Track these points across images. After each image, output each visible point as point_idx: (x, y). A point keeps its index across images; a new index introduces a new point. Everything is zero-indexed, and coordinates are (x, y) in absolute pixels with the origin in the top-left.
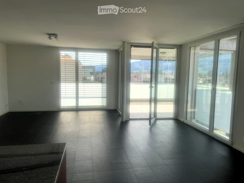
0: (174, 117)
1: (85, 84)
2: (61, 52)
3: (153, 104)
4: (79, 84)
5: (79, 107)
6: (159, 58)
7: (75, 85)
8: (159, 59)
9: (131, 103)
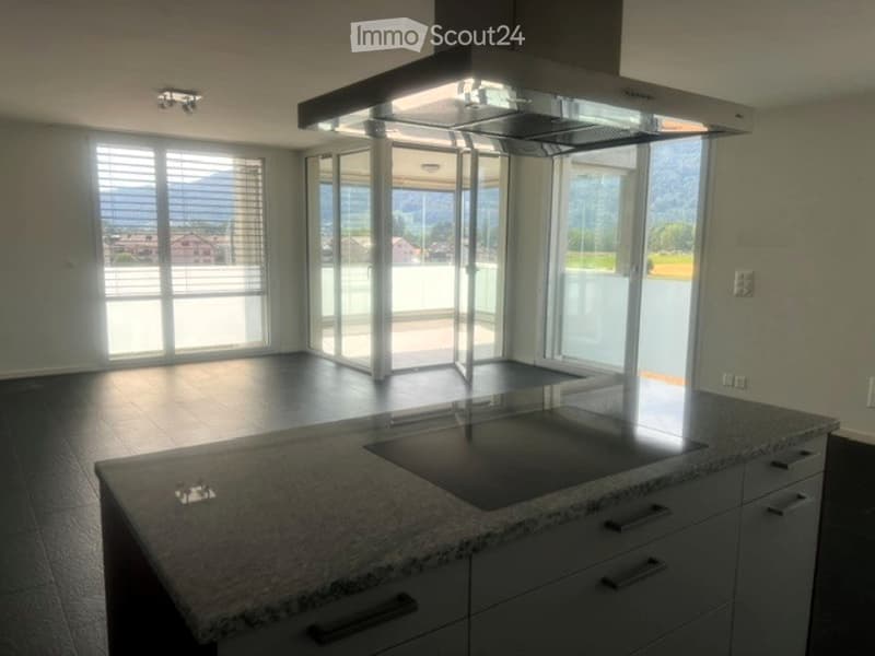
0: (501, 354)
1: (189, 268)
2: (99, 149)
3: (464, 327)
4: (173, 268)
5: (177, 353)
6: (394, 181)
7: (157, 275)
8: (394, 185)
9: (394, 325)
